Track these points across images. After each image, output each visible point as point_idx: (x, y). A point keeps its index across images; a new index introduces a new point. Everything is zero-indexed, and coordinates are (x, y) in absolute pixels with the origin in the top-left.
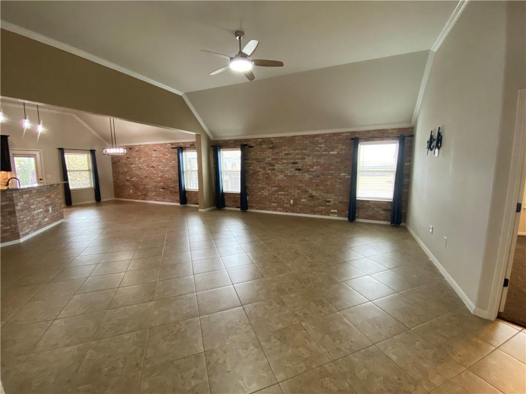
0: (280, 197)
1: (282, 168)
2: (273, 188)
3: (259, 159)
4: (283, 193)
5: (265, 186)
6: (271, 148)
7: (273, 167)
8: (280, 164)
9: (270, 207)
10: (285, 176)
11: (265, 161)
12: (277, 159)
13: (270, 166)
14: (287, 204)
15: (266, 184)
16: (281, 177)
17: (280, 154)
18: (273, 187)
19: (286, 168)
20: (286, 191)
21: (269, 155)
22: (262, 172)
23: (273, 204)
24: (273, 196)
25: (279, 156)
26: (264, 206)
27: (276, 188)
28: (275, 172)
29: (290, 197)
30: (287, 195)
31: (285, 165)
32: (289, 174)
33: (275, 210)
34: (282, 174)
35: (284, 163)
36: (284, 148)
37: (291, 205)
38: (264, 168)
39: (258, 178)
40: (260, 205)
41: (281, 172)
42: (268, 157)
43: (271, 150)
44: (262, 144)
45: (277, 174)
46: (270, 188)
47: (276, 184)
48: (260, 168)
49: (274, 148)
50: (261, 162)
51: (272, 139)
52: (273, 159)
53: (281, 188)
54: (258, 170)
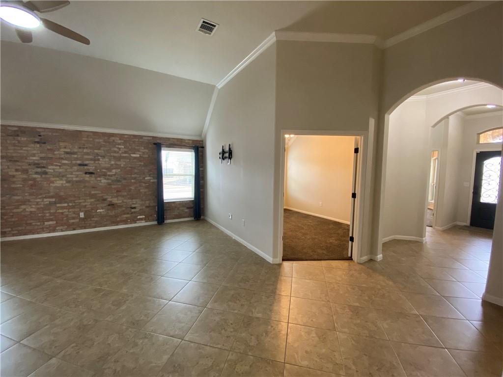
0: (61, 211)
1: (61, 170)
2: (45, 200)
3: (12, 157)
4: (66, 205)
5: (28, 198)
6: (38, 142)
7: (44, 169)
8: (57, 165)
9: (43, 228)
10: (68, 182)
11: (26, 161)
12: (52, 158)
13: (37, 167)
14: (74, 218)
15: (31, 194)
16: (59, 183)
17: (56, 153)
18: (45, 198)
19: (68, 170)
20: (71, 201)
21: (35, 152)
22: (20, 176)
23: (46, 223)
24: (47, 212)
25: (54, 154)
26: (28, 228)
27: (54, 200)
28: (47, 176)
29: (76, 210)
30: (73, 207)
31: (67, 167)
32: (74, 179)
33: (54, 231)
34: (62, 180)
35: (65, 164)
36: (62, 144)
37: (81, 219)
38: (25, 171)
39: (13, 186)
40: (20, 228)
41: (60, 176)
42: (34, 155)
43: (38, 145)
44: (18, 136)
45: (52, 179)
46: (38, 200)
47: (51, 194)
48: (17, 170)
49: (45, 143)
50: (18, 161)
51: (38, 130)
52: (42, 158)
53: (61, 199)
54: (10, 173)
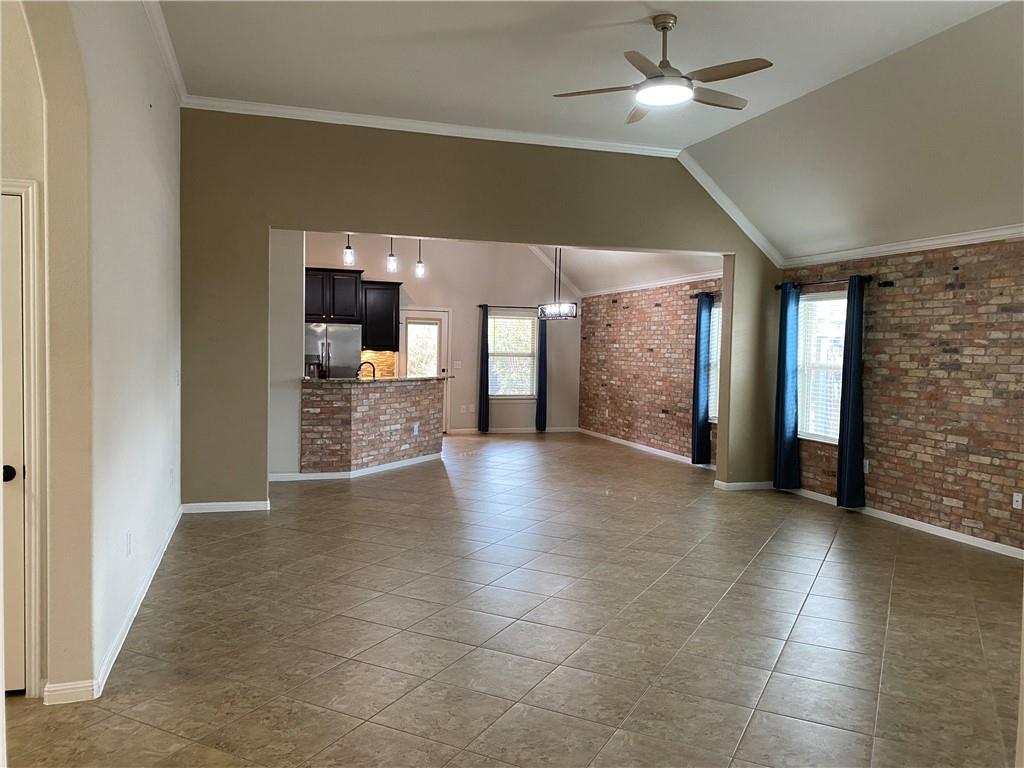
0: (974, 475)
1: (986, 360)
2: (950, 438)
3: (908, 326)
4: (986, 460)
5: (923, 426)
6: (951, 286)
7: (957, 356)
8: (980, 346)
9: (938, 512)
10: (998, 394)
11: (929, 335)
12: (972, 324)
13: (946, 351)
14: (999, 506)
15: (928, 420)
16: (980, 395)
17: (981, 310)
18: (951, 432)
19: (1002, 360)
20: (998, 453)
21: (943, 312)
22: (917, 372)
23: (946, 501)
24: (951, 471)
25: (978, 315)
26: (917, 502)
27: (964, 441)
28: (960, 375)
29: (1010, 482)
30: (1001, 471)
31: (997, 350)
32: (1012, 387)
33: (956, 526)
34: (985, 387)
35: (994, 342)
36: (994, 284)
37: (1014, 512)
38: (924, 361)
39: (904, 395)
40: (904, 498)
41: (985, 375)
42: (941, 320)
43: (951, 294)
44: (920, 275)
45: (968, 384)
46: (939, 437)
47: (964, 424)
48: (912, 358)
49: (962, 286)
50: (914, 336)
51: (955, 254)
52: (955, 328)
53: (980, 443)
54: (902, 365)
